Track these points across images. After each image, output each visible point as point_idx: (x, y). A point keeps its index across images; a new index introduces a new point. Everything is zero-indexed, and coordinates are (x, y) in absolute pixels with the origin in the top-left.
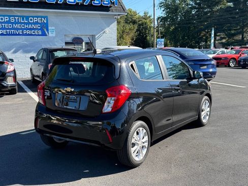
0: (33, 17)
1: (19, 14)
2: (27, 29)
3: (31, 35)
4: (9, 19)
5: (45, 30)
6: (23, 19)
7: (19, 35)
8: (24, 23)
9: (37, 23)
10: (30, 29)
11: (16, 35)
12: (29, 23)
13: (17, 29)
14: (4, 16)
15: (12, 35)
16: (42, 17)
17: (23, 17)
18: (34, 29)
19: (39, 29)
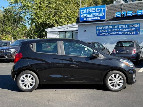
0: (131, 24)
1: (123, 24)
2: (127, 31)
3: (130, 34)
4: (118, 26)
5: (138, 31)
6: (126, 26)
7: (123, 34)
8: (126, 28)
9: (133, 27)
10: (129, 31)
11: (121, 34)
12: (128, 28)
13: (122, 32)
14: (116, 25)
15: (119, 35)
16: (136, 24)
18: (131, 31)
19: (134, 31)
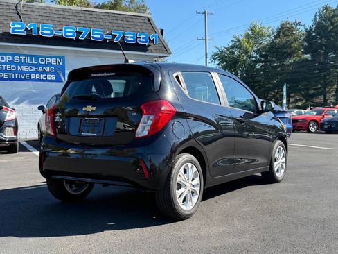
0: (45, 57)
1: (26, 53)
2: (36, 72)
3: (42, 80)
4: (13, 58)
5: (61, 74)
6: (31, 60)
7: (25, 80)
8: (33, 65)
9: (50, 65)
10: (41, 73)
11: (21, 80)
12: (39, 65)
13: (23, 72)
14: (6, 54)
15: (15, 80)
16: (56, 57)
17: (31, 57)
18: (45, 73)
19: (52, 73)
